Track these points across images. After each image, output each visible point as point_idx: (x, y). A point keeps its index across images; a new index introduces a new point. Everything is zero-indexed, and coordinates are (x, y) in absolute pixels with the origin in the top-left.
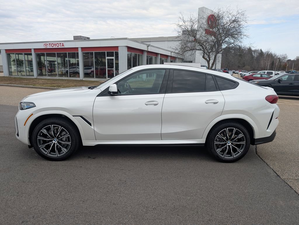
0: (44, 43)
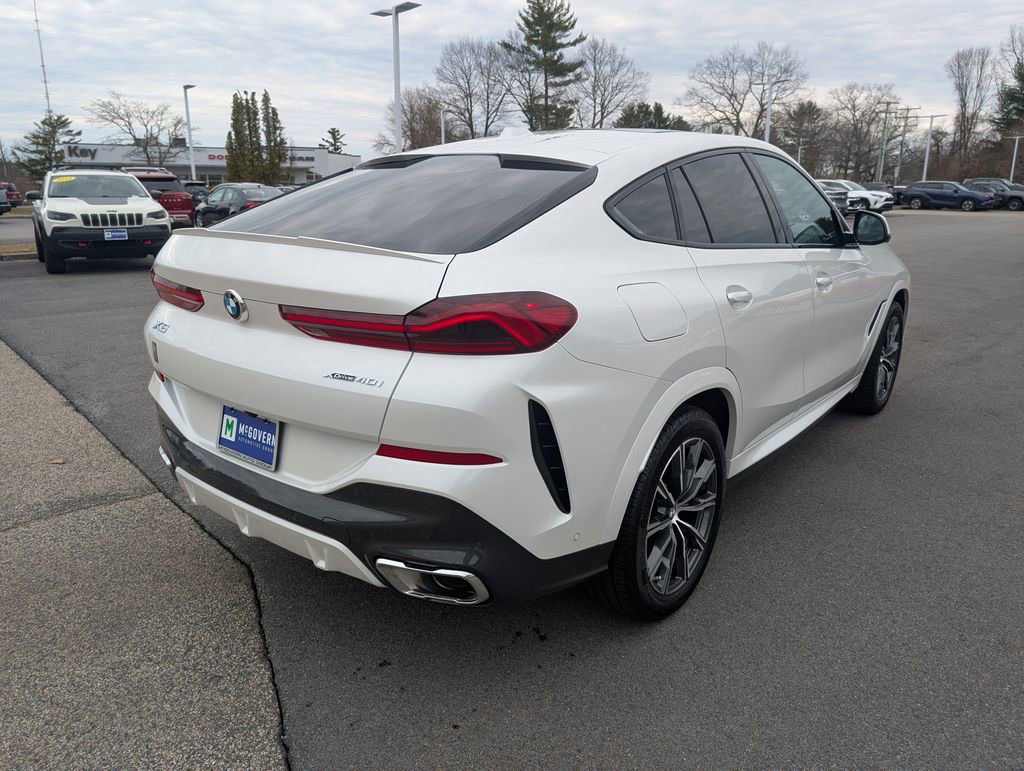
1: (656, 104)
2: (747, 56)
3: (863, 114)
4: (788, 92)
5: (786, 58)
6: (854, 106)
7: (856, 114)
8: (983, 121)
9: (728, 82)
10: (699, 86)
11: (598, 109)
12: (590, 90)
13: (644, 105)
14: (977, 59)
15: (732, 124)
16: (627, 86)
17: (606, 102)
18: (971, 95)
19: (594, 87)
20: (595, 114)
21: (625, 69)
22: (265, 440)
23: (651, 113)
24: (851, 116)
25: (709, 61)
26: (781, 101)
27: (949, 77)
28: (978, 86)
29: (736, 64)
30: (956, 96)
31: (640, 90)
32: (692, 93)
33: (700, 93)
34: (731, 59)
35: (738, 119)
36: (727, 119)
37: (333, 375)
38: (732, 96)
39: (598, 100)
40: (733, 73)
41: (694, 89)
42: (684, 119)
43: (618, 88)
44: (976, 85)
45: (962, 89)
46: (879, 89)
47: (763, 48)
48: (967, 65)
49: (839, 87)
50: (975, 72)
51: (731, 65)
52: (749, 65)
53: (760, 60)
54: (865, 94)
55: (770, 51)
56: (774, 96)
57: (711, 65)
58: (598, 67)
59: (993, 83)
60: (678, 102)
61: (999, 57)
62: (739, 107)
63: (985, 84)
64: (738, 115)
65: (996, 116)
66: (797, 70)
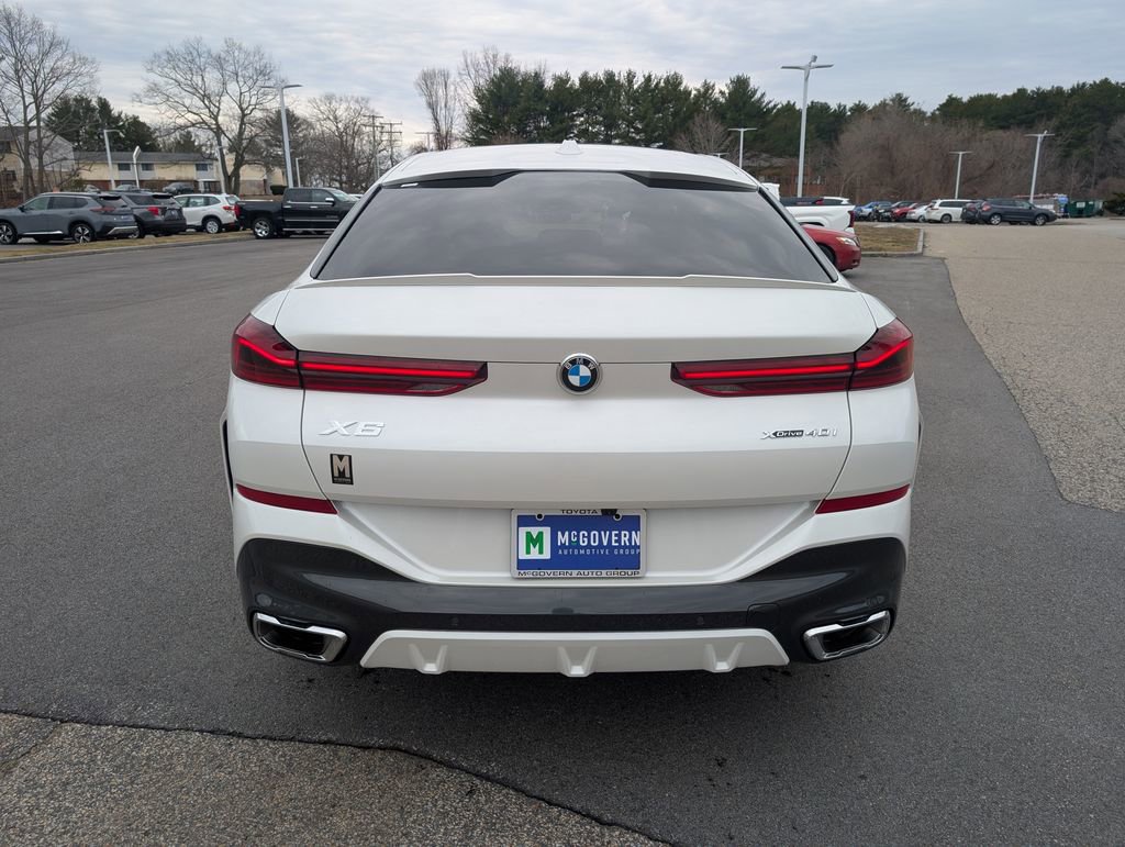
1: (100, 99)
2: (214, 53)
3: (346, 128)
4: (270, 97)
5: (260, 59)
6: (336, 118)
7: (340, 125)
8: (456, 139)
9: (198, 80)
10: (161, 81)
11: (29, 99)
12: (11, 73)
13: (82, 99)
14: (440, 80)
15: (212, 129)
16: (68, 74)
17: (40, 92)
18: (441, 113)
19: (17, 71)
20: (26, 108)
21: (59, 53)
22: (619, 541)
23: (93, 109)
24: (334, 128)
25: (168, 53)
26: (261, 107)
27: (420, 95)
28: (446, 106)
29: (202, 59)
30: (428, 114)
31: (87, 79)
32: (154, 89)
33: (163, 89)
34: (195, 54)
35: (217, 124)
36: (204, 122)
37: (775, 434)
38: (205, 97)
39: (28, 88)
40: (202, 70)
41: (155, 85)
42: (141, 120)
43: (56, 75)
44: (443, 105)
45: (432, 106)
46: (357, 101)
47: (231, 45)
48: (432, 84)
49: (317, 97)
50: (441, 92)
51: (197, 60)
52: (219, 63)
53: (230, 59)
54: (344, 106)
55: (240, 49)
56: (253, 101)
57: (171, 58)
58: (18, 44)
59: (457, 104)
60: (137, 98)
61: (458, 80)
62: (216, 109)
63: (450, 103)
64: (216, 119)
65: (467, 134)
66: (274, 73)
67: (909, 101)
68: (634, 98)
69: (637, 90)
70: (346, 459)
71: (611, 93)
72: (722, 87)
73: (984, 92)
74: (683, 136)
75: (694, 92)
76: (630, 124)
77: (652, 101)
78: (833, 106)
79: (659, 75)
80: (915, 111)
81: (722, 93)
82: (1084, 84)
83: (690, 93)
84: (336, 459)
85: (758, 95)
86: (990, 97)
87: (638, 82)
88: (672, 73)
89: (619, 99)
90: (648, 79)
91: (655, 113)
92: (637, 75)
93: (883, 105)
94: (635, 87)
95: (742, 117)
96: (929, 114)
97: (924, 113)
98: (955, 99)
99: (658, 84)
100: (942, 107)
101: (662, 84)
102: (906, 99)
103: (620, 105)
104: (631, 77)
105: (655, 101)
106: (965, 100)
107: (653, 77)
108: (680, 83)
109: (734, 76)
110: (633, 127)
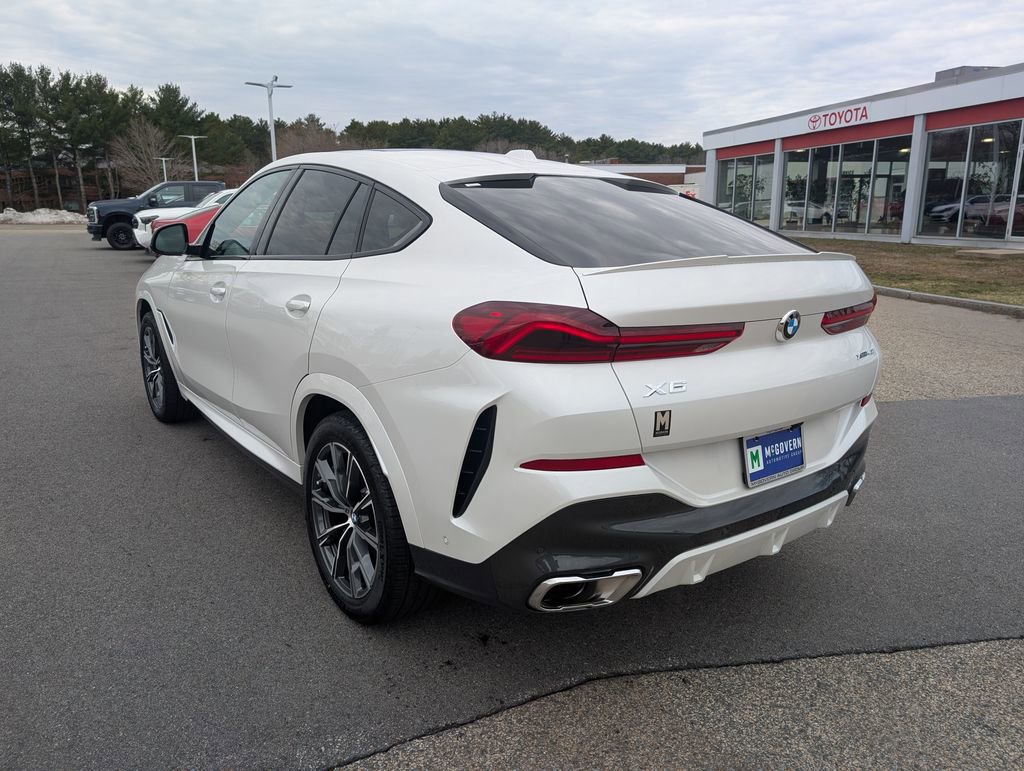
0: (810, 116)
22: (792, 447)
67: (321, 122)
68: (51, 95)
69: (54, 88)
70: (667, 414)
71: (22, 87)
72: (150, 94)
73: (379, 120)
74: (120, 139)
75: (121, 96)
76: (50, 122)
77: (74, 101)
78: (256, 121)
79: (79, 75)
80: (326, 129)
81: (153, 100)
82: (448, 119)
83: (117, 96)
84: (659, 415)
85: (189, 105)
86: (384, 124)
87: (55, 79)
88: (94, 74)
89: (34, 95)
90: (66, 78)
91: (80, 114)
92: (53, 71)
93: (299, 122)
94: (52, 84)
95: (178, 124)
96: (338, 134)
97: (334, 133)
98: (357, 123)
99: (78, 84)
100: (348, 129)
101: (83, 85)
102: (318, 120)
103: (36, 102)
104: (44, 74)
105: (77, 101)
106: (365, 124)
107: (72, 76)
108: (104, 86)
109: (163, 84)
110: (55, 126)
